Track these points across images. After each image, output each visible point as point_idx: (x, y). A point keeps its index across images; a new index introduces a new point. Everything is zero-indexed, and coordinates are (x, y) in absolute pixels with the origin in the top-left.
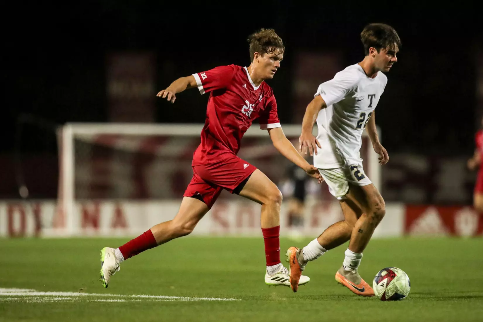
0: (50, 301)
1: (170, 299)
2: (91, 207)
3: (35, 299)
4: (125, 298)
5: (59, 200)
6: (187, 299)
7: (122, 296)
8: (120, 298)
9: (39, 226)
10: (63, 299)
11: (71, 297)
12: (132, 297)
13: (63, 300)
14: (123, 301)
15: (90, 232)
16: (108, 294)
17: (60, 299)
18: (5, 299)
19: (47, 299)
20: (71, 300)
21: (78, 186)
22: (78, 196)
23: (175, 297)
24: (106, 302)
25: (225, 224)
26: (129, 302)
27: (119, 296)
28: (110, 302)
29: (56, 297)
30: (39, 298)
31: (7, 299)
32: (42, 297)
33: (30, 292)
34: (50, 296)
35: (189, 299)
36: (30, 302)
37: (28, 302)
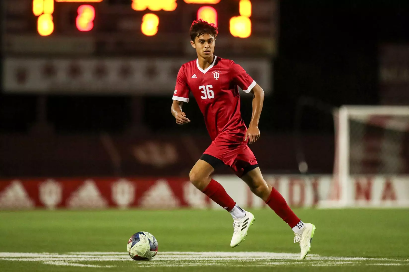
2: (363, 181)
3: (319, 263)
5: (335, 175)
7: (397, 260)
9: (316, 199)
10: (345, 262)
11: (352, 261)
12: (406, 261)
13: (345, 264)
14: (399, 264)
15: (362, 204)
16: (385, 259)
17: (342, 263)
18: (292, 263)
19: (330, 263)
20: (352, 264)
21: (352, 163)
22: (352, 172)
24: (384, 266)
26: (404, 266)
27: (395, 260)
28: (387, 266)
29: (338, 261)
30: (322, 262)
32: (325, 261)
33: (313, 256)
34: (332, 261)
36: (315, 265)
37: (313, 265)
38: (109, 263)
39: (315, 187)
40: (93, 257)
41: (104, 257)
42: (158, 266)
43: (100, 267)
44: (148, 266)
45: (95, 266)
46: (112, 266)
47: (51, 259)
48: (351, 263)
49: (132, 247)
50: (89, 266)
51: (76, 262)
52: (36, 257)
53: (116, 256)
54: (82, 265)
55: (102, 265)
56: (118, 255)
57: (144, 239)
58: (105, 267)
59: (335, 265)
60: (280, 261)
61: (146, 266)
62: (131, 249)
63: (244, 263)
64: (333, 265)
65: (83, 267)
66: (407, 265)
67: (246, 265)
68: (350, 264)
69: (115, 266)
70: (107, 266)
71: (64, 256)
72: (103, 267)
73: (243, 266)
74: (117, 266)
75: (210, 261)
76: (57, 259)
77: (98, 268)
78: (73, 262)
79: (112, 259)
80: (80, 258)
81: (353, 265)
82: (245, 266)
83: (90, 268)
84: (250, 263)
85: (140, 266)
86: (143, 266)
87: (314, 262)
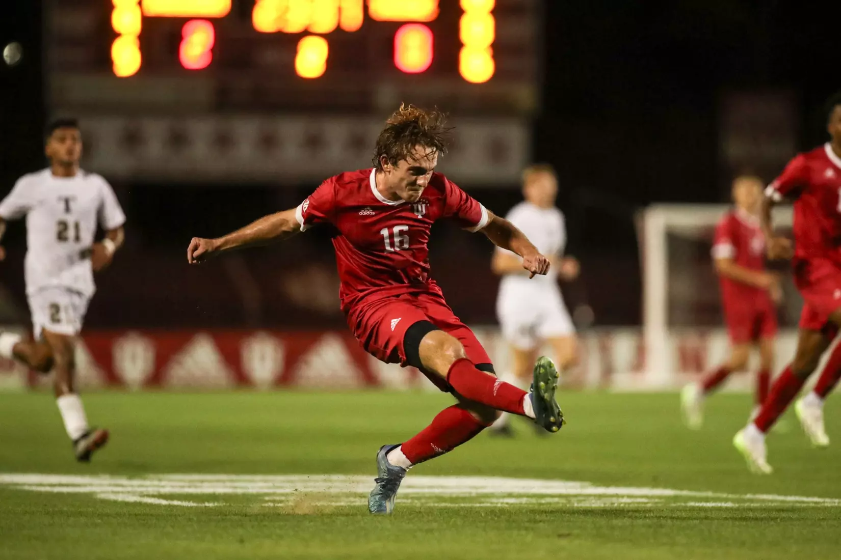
1: (808, 503)
3: (589, 501)
4: (733, 501)
6: (835, 503)
8: (726, 500)
9: (608, 371)
10: (633, 500)
11: (646, 497)
12: (746, 497)
13: (633, 503)
14: (730, 505)
17: (628, 500)
19: (608, 500)
23: (816, 499)
26: (740, 507)
29: (623, 496)
31: (543, 501)
32: (600, 496)
34: (613, 496)
35: (839, 503)
38: (213, 497)
40: (187, 484)
41: (206, 484)
43: (194, 505)
45: (185, 504)
46: (216, 504)
47: (110, 489)
50: (176, 503)
51: (153, 496)
52: (85, 485)
53: (228, 484)
54: (164, 502)
55: (199, 502)
56: (232, 481)
58: (203, 505)
60: (520, 496)
64: (612, 506)
65: (165, 506)
69: (222, 504)
70: (207, 504)
71: (136, 482)
74: (224, 504)
76: (120, 489)
78: (148, 496)
79: (220, 490)
80: (163, 487)
84: (464, 499)
86: (271, 505)
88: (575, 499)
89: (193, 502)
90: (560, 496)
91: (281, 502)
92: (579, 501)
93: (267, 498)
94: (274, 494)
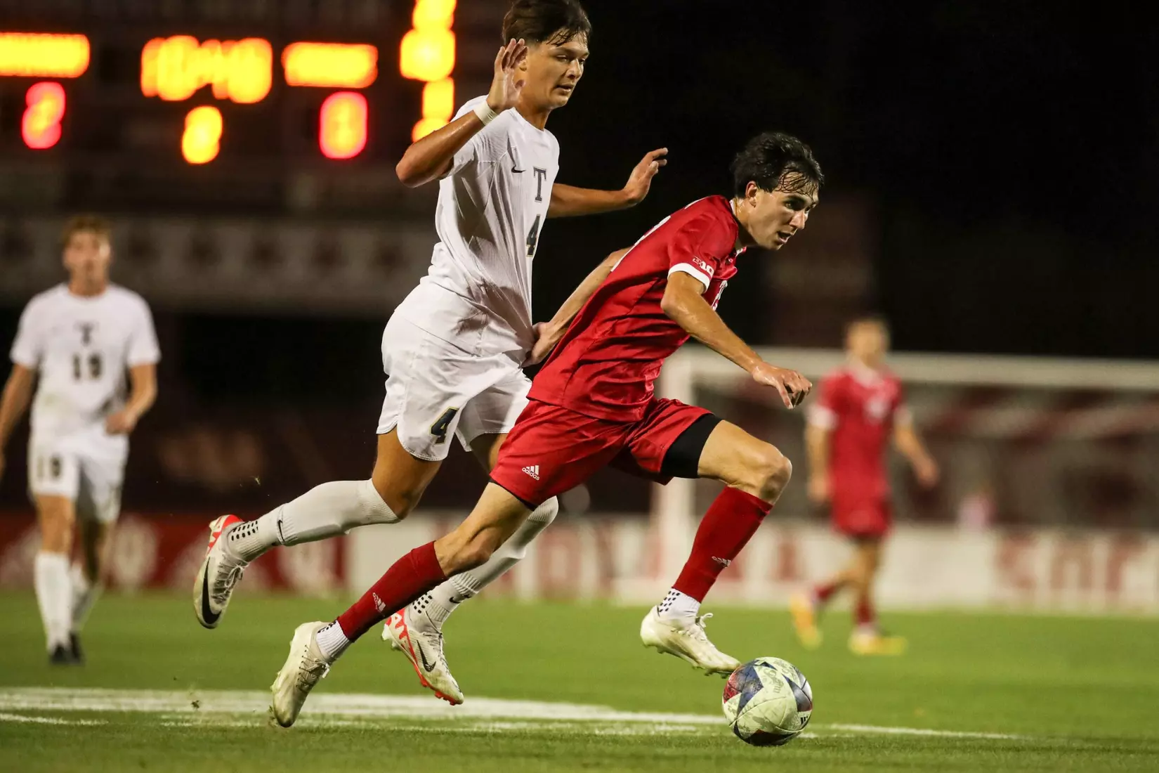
0: (647, 731)
9: (608, 574)
17: (669, 728)
18: (546, 727)
20: (695, 732)
25: (1025, 583)
29: (660, 724)
31: (550, 727)
32: (629, 724)
34: (646, 723)
36: (603, 733)
37: (597, 732)
38: (89, 714)
39: (605, 549)
41: (76, 700)
42: (209, 724)
43: (65, 722)
44: (187, 725)
45: (53, 721)
46: (96, 723)
48: (693, 729)
49: (743, 710)
50: (40, 720)
54: (23, 719)
55: (71, 720)
57: (774, 679)
58: (78, 723)
59: (653, 733)
60: (513, 720)
61: (179, 724)
62: (738, 714)
63: (423, 723)
65: (26, 723)
66: (833, 738)
67: (430, 728)
68: (690, 732)
69: (103, 722)
70: (83, 722)
72: (73, 723)
73: (421, 729)
74: (107, 722)
75: (339, 717)
77: (62, 725)
79: (98, 706)
81: (698, 734)
82: (427, 729)
83: (42, 724)
84: (439, 723)
85: (166, 724)
86: (173, 724)
87: (600, 725)
88: (595, 725)
89: (64, 719)
90: (572, 721)
91: (187, 721)
92: (603, 728)
93: (164, 717)
94: (174, 712)
